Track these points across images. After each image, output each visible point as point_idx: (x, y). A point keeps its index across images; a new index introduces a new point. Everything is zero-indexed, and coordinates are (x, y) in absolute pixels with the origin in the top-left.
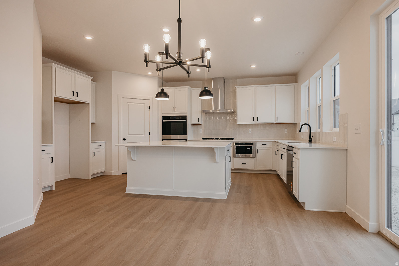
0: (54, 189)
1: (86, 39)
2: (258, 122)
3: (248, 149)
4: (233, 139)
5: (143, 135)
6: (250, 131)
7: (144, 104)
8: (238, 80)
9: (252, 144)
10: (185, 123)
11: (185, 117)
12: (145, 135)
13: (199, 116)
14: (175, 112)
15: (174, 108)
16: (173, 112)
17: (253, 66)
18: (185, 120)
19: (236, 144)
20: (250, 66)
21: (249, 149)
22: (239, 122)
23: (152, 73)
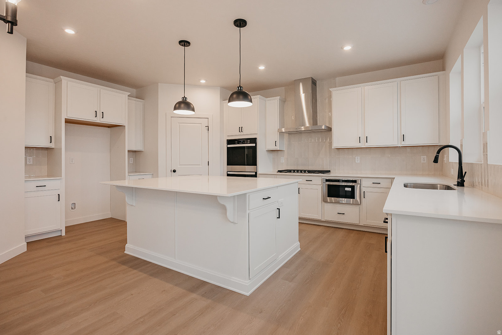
0: (64, 234)
1: (67, 33)
2: (367, 145)
3: (347, 189)
4: (328, 172)
5: (199, 165)
6: (358, 159)
7: (201, 124)
8: (337, 79)
9: (355, 181)
10: (254, 149)
11: (254, 140)
12: (202, 166)
13: (276, 137)
14: (242, 133)
15: (241, 128)
16: (240, 133)
17: (348, 48)
18: (254, 145)
19: (327, 180)
20: (342, 48)
21: (350, 189)
22: (335, 145)
23: (206, 81)
